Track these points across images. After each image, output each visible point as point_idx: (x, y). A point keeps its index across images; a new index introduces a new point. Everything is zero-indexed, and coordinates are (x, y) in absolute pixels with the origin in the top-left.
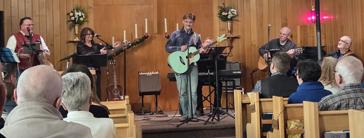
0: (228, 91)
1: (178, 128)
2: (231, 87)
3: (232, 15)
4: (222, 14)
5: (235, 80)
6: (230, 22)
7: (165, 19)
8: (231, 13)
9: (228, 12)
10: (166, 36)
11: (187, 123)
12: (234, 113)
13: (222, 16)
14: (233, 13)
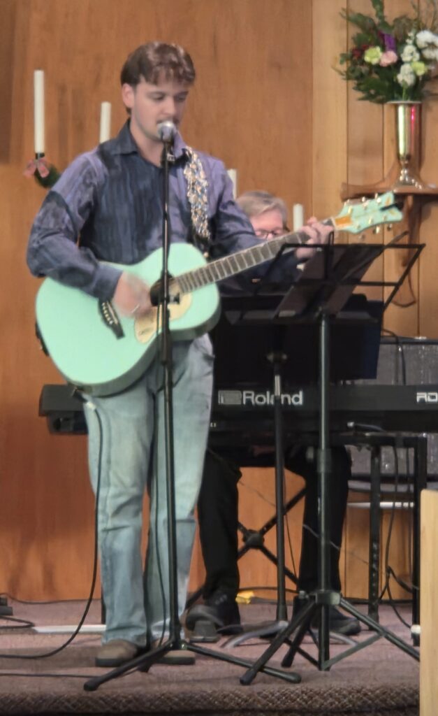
0: (384, 504)
1: (90, 694)
2: (403, 479)
3: (421, 69)
4: (367, 58)
5: (425, 440)
6: (410, 105)
7: (39, 76)
8: (417, 56)
9: (398, 45)
10: (37, 174)
11: (145, 670)
12: (416, 629)
13: (364, 69)
14: (428, 54)
